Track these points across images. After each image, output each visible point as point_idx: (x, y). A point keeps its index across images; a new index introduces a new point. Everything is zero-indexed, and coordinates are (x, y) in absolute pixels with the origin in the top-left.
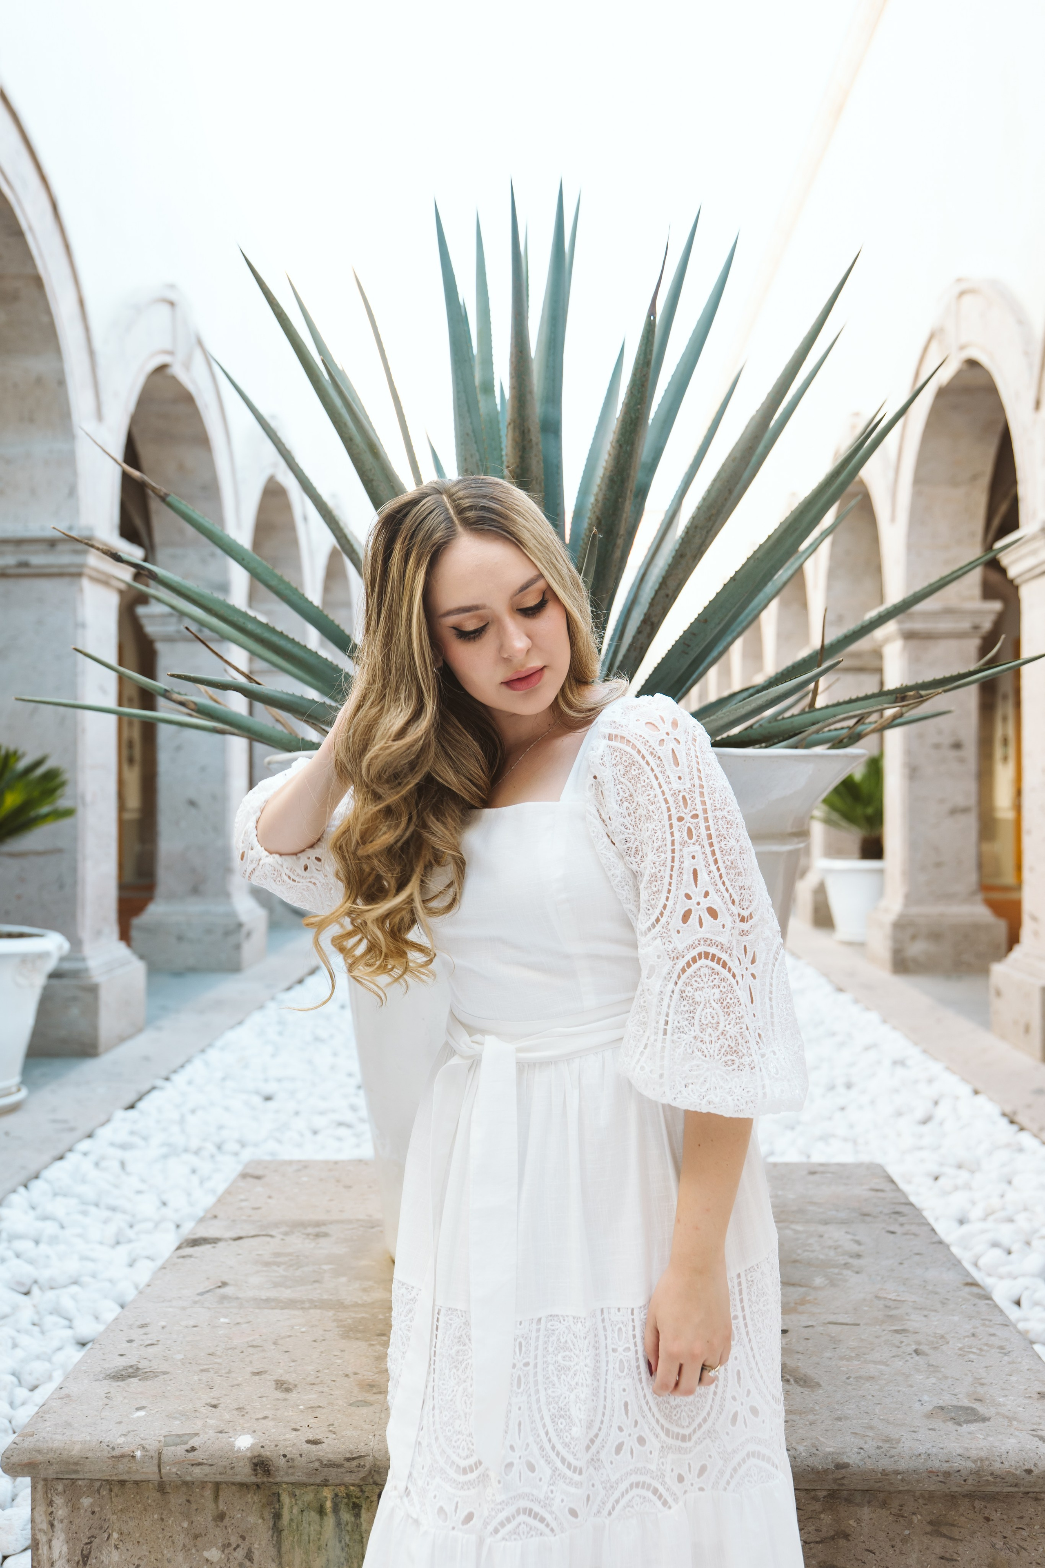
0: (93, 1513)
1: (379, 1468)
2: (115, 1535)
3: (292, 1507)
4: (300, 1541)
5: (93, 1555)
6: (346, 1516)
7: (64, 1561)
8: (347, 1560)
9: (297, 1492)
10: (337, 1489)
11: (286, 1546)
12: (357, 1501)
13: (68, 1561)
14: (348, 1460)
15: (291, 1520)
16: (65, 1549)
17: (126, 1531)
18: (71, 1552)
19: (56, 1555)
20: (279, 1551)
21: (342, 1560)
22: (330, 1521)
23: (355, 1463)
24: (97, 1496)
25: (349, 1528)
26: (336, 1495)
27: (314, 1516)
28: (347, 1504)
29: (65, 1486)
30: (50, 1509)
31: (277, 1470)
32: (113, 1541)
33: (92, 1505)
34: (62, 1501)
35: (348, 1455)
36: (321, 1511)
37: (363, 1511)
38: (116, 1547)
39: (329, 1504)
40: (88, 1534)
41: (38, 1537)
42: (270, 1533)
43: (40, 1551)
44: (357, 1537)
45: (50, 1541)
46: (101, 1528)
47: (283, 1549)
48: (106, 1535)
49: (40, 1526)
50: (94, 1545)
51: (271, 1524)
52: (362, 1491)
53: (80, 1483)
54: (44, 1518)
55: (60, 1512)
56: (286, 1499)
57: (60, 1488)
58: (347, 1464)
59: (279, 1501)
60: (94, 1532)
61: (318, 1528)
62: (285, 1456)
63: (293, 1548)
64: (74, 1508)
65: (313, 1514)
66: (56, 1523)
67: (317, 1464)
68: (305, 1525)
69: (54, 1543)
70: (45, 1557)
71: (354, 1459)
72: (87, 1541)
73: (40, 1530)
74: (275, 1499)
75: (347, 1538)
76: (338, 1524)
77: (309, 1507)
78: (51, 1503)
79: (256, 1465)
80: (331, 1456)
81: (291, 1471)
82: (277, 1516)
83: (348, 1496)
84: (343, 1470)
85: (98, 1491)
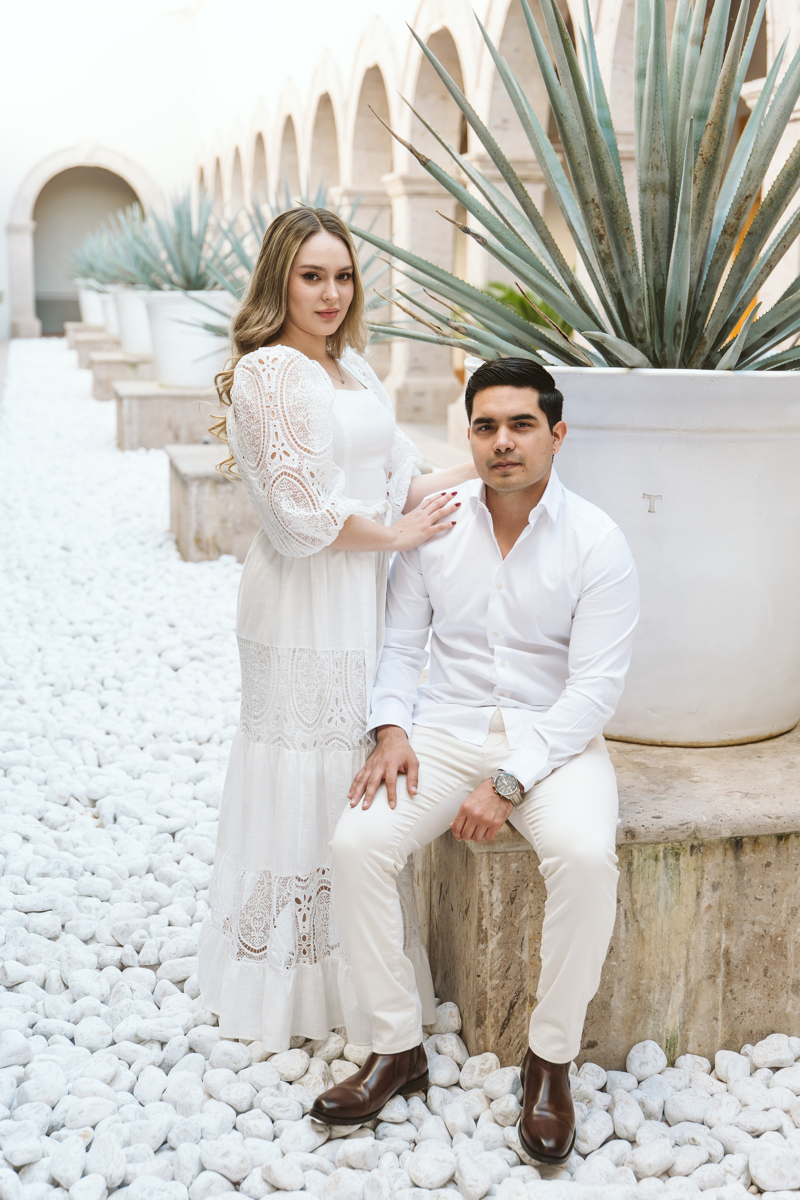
0: (518, 872)
1: (700, 828)
2: (531, 884)
3: (639, 858)
4: (643, 877)
5: (517, 897)
6: (671, 860)
7: (499, 902)
8: (670, 886)
9: (642, 849)
10: (666, 845)
11: (635, 881)
12: (678, 851)
13: (502, 902)
14: (681, 825)
15: (639, 865)
16: (500, 895)
17: (538, 881)
18: (504, 897)
19: (494, 899)
20: (630, 885)
21: (668, 886)
22: (661, 864)
23: (685, 827)
24: (521, 861)
25: (672, 867)
26: (666, 849)
27: (652, 862)
28: (672, 853)
29: (501, 857)
30: (491, 872)
31: (640, 834)
32: (529, 888)
33: (517, 867)
34: (499, 866)
35: (681, 823)
36: (656, 859)
37: (681, 857)
38: (532, 892)
39: (661, 854)
40: (515, 885)
41: (483, 890)
42: (626, 874)
43: (484, 898)
44: (677, 872)
45: (491, 891)
46: (523, 881)
47: (633, 883)
48: (526, 885)
49: (484, 883)
50: (518, 891)
51: (626, 869)
52: (681, 845)
53: (510, 854)
54: (487, 878)
55: (498, 873)
56: (636, 853)
57: (498, 859)
58: (681, 828)
59: (632, 855)
60: (518, 883)
61: (654, 869)
62: (643, 826)
63: (639, 882)
64: (506, 869)
65: (651, 861)
66: (495, 880)
67: (663, 829)
68: (647, 867)
69: (493, 892)
70: (487, 901)
71: (684, 824)
72: (514, 889)
73: (484, 886)
74: (629, 854)
75: (671, 873)
76: (666, 866)
77: (649, 857)
78: (492, 868)
79: (627, 832)
80: (671, 824)
81: (647, 834)
82: (630, 864)
83: (673, 848)
84: (678, 831)
85: (522, 859)
